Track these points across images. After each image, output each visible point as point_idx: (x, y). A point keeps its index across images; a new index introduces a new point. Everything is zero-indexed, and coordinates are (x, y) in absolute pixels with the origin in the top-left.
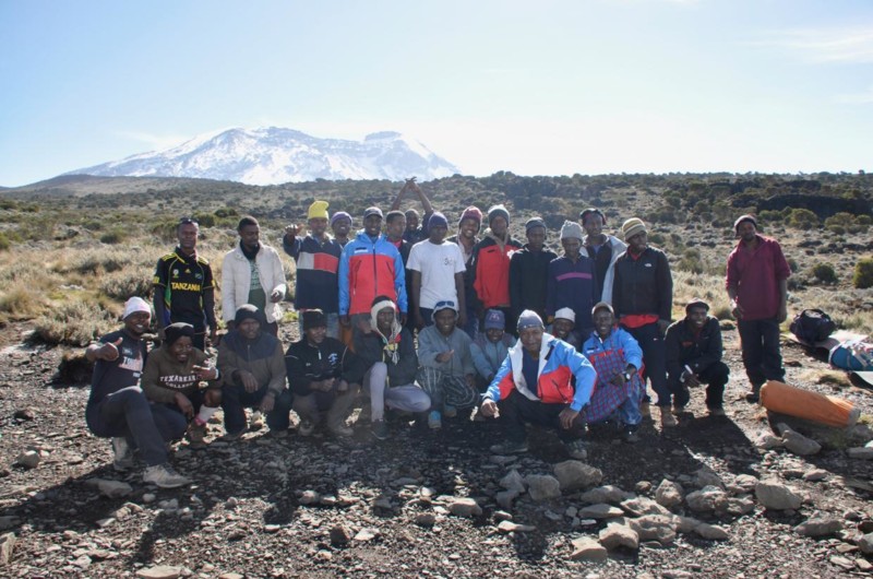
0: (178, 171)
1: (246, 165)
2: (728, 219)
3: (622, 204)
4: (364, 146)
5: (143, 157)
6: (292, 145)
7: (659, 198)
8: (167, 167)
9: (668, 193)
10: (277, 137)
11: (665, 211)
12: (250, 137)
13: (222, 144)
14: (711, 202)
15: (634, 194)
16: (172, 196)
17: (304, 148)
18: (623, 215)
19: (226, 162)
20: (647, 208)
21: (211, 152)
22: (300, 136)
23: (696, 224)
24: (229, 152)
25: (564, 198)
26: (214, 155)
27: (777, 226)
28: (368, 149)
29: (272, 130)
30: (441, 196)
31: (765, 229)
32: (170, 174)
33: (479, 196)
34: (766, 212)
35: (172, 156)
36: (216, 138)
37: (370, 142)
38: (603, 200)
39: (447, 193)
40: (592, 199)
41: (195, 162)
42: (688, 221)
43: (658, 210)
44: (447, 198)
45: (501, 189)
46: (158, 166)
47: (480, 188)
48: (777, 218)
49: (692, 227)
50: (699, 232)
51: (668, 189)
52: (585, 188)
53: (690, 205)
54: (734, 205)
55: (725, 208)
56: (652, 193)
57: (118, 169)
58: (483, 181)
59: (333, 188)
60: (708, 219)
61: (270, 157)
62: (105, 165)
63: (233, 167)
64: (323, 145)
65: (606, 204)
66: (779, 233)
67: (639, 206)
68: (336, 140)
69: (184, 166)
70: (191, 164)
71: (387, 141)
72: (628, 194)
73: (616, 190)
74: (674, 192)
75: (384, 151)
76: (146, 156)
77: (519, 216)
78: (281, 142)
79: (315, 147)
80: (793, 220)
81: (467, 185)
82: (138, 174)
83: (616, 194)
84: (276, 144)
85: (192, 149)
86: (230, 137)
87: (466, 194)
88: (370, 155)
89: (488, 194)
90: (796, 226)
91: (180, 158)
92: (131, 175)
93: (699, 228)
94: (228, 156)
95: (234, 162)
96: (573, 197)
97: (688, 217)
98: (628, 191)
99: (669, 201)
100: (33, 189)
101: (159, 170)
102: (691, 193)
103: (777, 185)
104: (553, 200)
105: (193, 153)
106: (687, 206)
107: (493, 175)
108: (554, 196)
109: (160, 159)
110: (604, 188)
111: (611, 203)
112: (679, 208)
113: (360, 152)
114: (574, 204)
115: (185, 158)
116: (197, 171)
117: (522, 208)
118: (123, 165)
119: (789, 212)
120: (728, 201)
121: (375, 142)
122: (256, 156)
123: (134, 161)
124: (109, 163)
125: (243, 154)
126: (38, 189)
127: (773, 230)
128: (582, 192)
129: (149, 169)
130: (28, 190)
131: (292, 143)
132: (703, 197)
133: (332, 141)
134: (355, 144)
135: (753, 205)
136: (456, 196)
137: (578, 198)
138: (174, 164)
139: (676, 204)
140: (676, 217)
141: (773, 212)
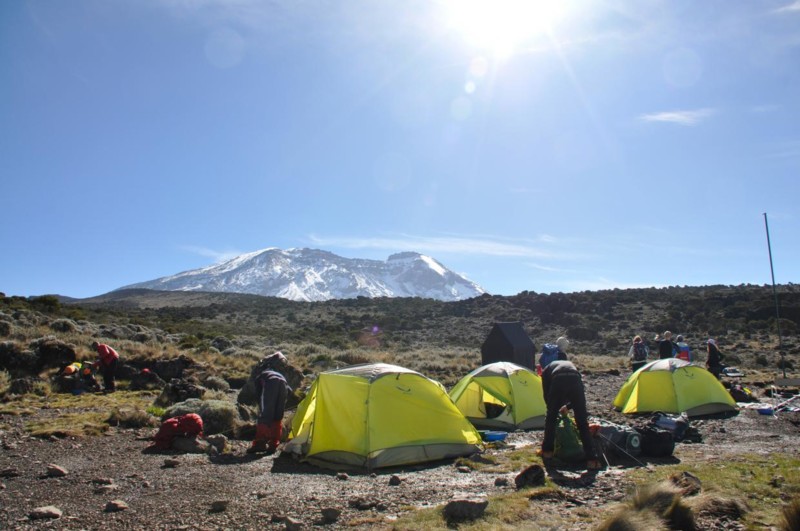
0: (222, 286)
1: (283, 282)
2: (721, 329)
3: (631, 318)
4: (388, 265)
5: (191, 274)
6: (323, 265)
7: (662, 312)
8: (212, 282)
9: (670, 308)
10: (311, 257)
11: (669, 323)
12: (286, 257)
13: (261, 263)
14: (707, 315)
15: (641, 309)
16: (234, 310)
17: (335, 267)
18: (633, 327)
19: (264, 278)
20: (653, 321)
21: (251, 270)
22: (330, 257)
23: (695, 334)
24: (267, 270)
25: (583, 314)
26: (253, 273)
27: (762, 333)
28: (391, 267)
29: (306, 251)
30: (477, 312)
31: (752, 335)
32: (215, 289)
33: (510, 312)
34: (754, 322)
35: (217, 273)
36: (256, 257)
37: (393, 261)
38: (615, 315)
39: (482, 310)
40: (607, 314)
41: (237, 279)
42: (688, 331)
43: (662, 323)
44: (483, 314)
45: (528, 307)
46: (205, 281)
47: (509, 305)
48: (763, 327)
49: (692, 336)
50: (697, 340)
51: (669, 304)
52: (598, 304)
53: (690, 316)
54: (726, 316)
55: (720, 318)
56: (656, 308)
57: (170, 283)
58: (511, 299)
59: (372, 305)
60: (705, 329)
61: (303, 275)
62: (158, 280)
63: (271, 283)
64: (352, 265)
65: (618, 318)
66: (764, 339)
67: (646, 319)
68: (362, 260)
69: (227, 282)
70: (233, 280)
71: (407, 261)
72: (636, 309)
73: (625, 306)
74: (675, 306)
75: (405, 270)
76: (195, 273)
77: (546, 329)
78: (314, 262)
79: (344, 267)
80: (776, 329)
81: (498, 303)
82: (186, 289)
83: (625, 309)
84: (309, 264)
85: (235, 267)
86: (268, 258)
87: (498, 311)
88: (393, 273)
89: (517, 311)
90: (777, 333)
91: (224, 275)
92: (179, 289)
93: (697, 336)
94: (266, 273)
95: (271, 279)
96: (589, 312)
97: (688, 327)
98: (634, 306)
99: (671, 314)
100: (102, 301)
101: (204, 285)
102: (689, 307)
103: (763, 298)
104: (573, 315)
105: (236, 271)
106: (687, 318)
107: (519, 295)
108: (573, 311)
109: (206, 275)
110: (615, 305)
111: (622, 317)
112: (680, 320)
113: (384, 270)
114: (591, 318)
115: (229, 276)
116: (239, 286)
117: (548, 323)
118: (175, 281)
119: (773, 321)
120: (721, 313)
121: (397, 261)
122: (291, 274)
123: (183, 277)
124: (162, 279)
125: (279, 272)
126: (106, 300)
127: (759, 336)
128: (597, 309)
129: (196, 284)
130: (98, 301)
131: (323, 263)
132: (701, 310)
133: (359, 261)
134: (380, 263)
135: (743, 316)
136: (490, 313)
137: (594, 313)
138: (218, 281)
139: (676, 316)
140: (678, 328)
141: (760, 322)
